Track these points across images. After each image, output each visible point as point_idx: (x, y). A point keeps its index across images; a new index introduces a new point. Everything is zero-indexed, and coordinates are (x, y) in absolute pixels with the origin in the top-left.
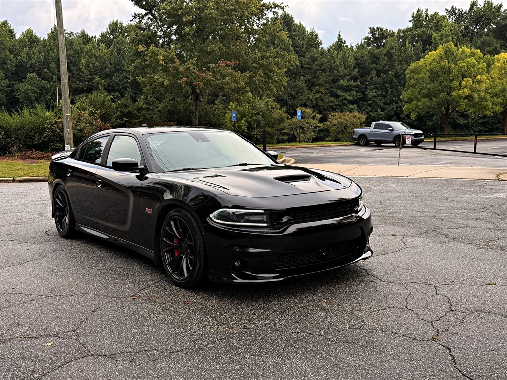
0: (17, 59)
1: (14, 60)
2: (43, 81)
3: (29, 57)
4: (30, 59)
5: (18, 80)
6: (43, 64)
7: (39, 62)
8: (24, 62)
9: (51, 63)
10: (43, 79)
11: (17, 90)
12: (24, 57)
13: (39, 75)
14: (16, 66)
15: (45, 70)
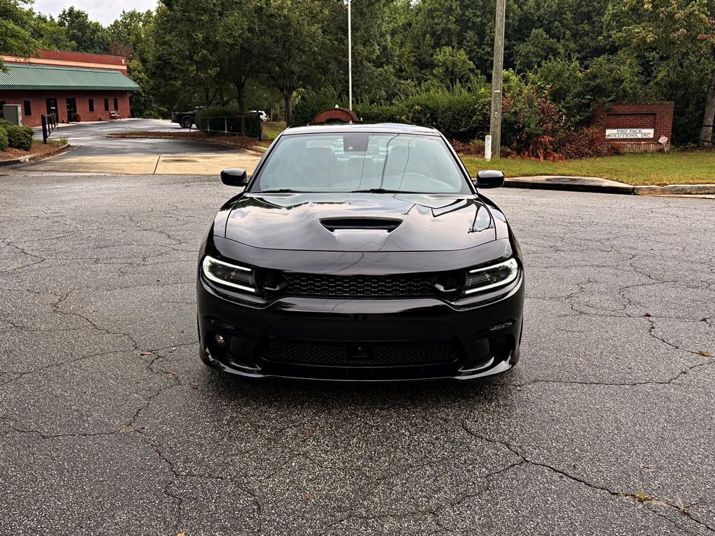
0: (522, 10)
1: (519, 12)
2: (551, 39)
3: (538, 6)
4: (539, 9)
5: (520, 39)
6: (555, 16)
7: (550, 12)
8: (530, 13)
9: (565, 14)
10: (552, 36)
11: (517, 53)
12: (531, 7)
13: (548, 31)
14: (520, 20)
15: (556, 23)
